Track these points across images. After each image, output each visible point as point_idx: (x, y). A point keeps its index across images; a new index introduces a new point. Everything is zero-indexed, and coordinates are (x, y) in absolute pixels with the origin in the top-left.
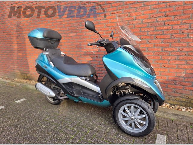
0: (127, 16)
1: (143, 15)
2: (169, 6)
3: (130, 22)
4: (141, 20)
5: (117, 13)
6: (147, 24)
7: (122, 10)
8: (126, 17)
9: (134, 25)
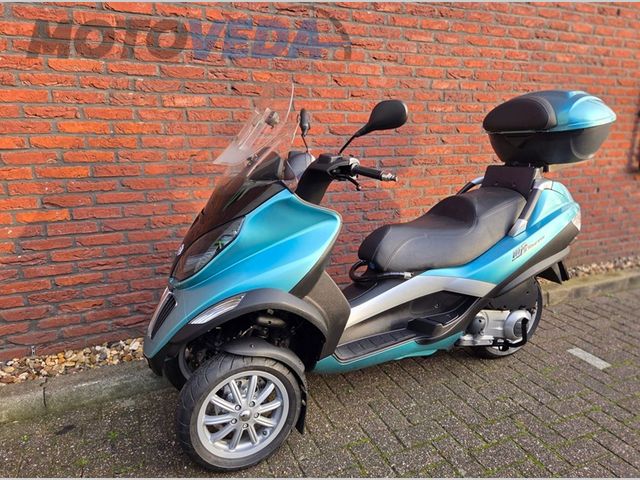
0: (396, 61)
1: (433, 66)
2: (481, 55)
3: (404, 79)
4: (429, 81)
5: (368, 47)
6: (441, 93)
7: (382, 40)
8: (392, 65)
9: (412, 92)
